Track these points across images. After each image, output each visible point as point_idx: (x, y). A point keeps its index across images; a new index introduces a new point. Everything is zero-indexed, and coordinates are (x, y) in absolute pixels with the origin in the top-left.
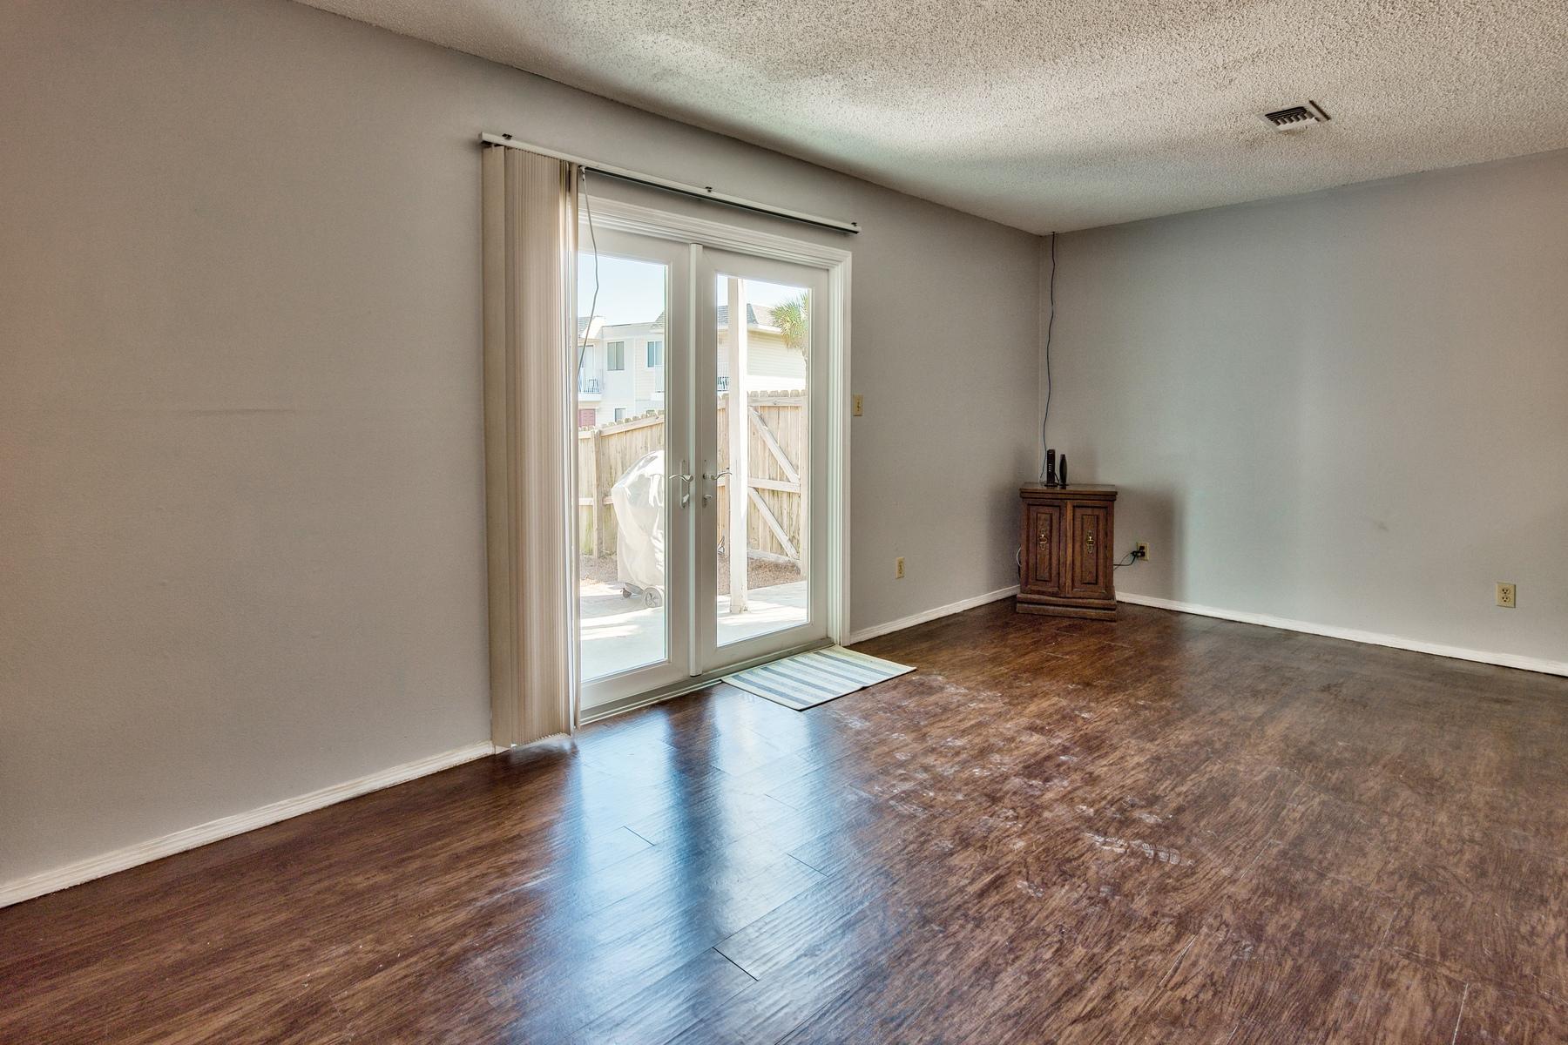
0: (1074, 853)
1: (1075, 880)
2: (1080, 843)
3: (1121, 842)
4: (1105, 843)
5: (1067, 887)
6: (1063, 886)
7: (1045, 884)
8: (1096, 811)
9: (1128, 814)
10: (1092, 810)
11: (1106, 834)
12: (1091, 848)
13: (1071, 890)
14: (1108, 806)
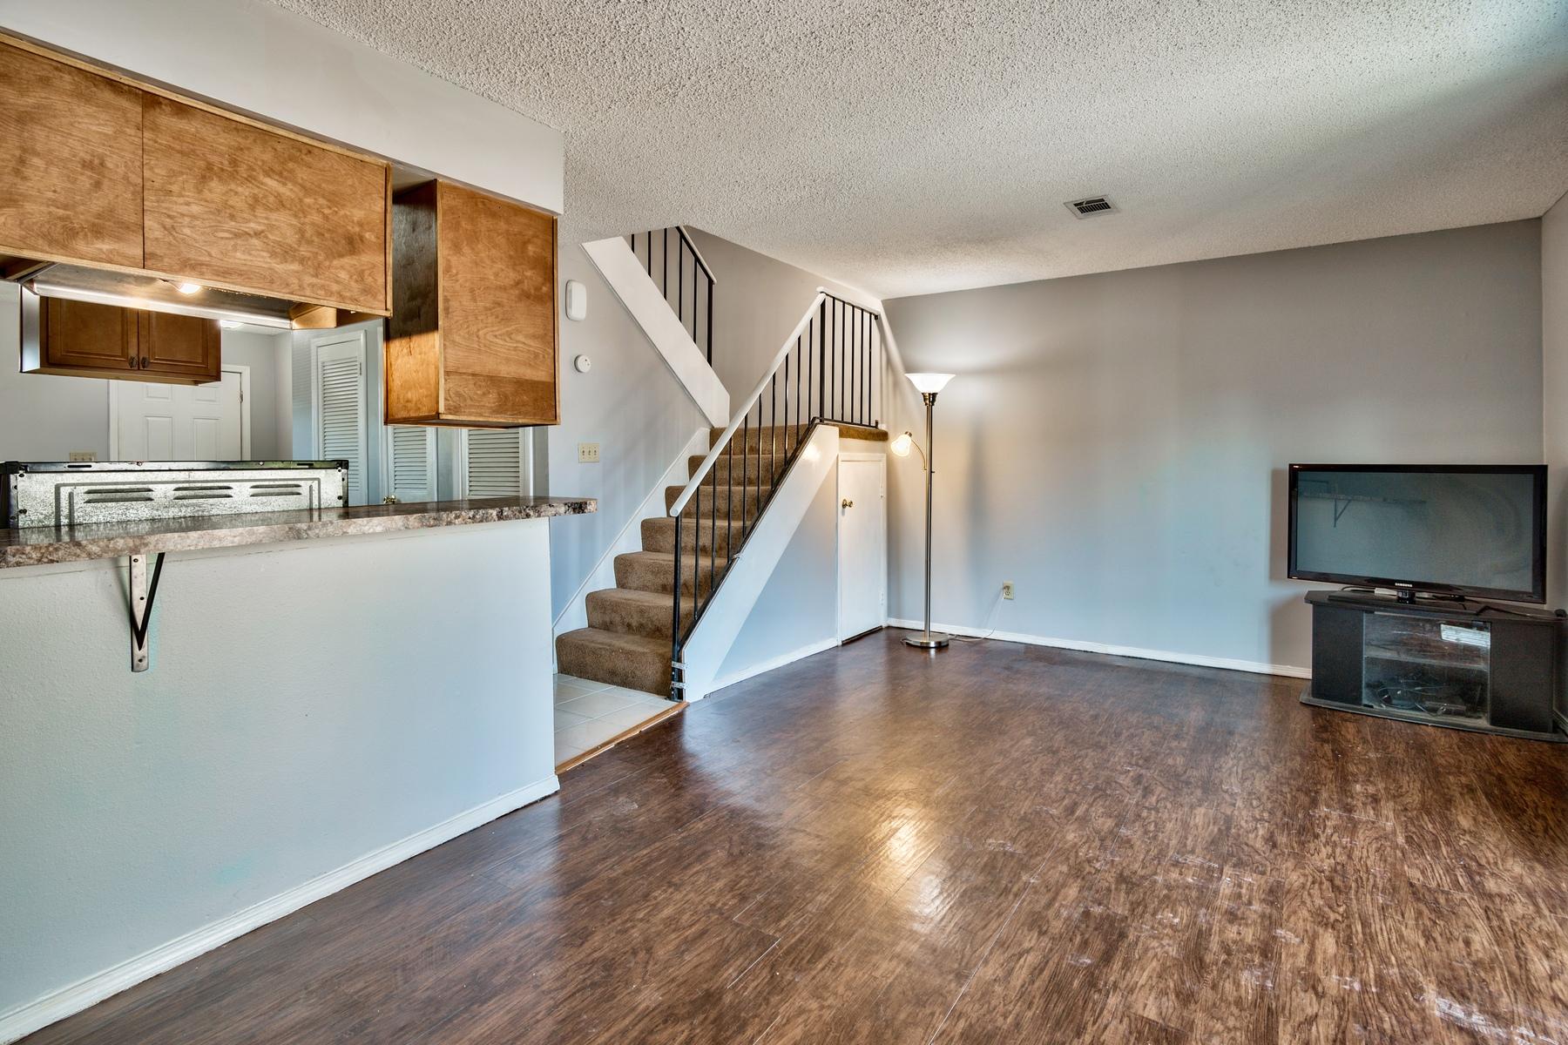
0: (1025, 835)
1: (1019, 817)
2: (1024, 844)
3: (991, 848)
4: (1003, 845)
5: (1022, 812)
6: (1025, 813)
7: (1038, 813)
8: (1020, 878)
9: (990, 878)
10: (1024, 878)
11: (1005, 854)
12: (1014, 840)
13: (1019, 811)
14: (1010, 885)
